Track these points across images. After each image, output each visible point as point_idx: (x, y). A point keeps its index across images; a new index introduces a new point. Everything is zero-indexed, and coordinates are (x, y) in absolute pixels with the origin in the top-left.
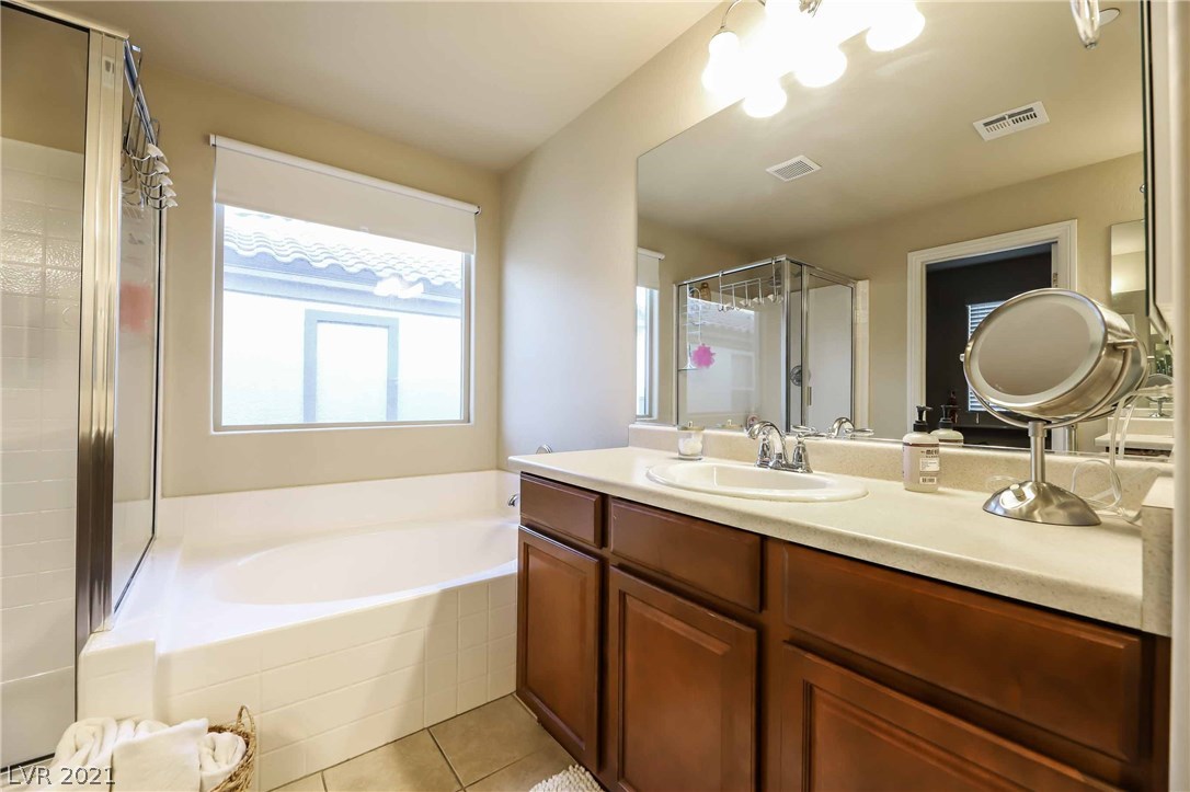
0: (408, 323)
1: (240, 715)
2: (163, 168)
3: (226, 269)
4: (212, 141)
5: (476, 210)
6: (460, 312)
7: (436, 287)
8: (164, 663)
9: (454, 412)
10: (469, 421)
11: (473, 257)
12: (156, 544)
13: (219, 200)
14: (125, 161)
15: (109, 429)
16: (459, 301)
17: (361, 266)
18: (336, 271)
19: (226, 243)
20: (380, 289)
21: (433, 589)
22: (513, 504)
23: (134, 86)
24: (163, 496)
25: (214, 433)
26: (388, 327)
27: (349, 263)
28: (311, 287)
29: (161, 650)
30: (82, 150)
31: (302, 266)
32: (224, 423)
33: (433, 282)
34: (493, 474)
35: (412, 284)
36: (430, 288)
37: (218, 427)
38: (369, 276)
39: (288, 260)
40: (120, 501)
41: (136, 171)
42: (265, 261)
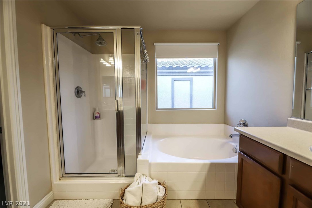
0: (195, 79)
1: (164, 182)
2: (147, 55)
3: (158, 71)
4: (155, 44)
5: (218, 44)
6: (212, 74)
7: (203, 68)
8: (150, 165)
9: (211, 106)
10: (215, 109)
11: (217, 59)
12: (148, 133)
13: (156, 58)
14: (141, 55)
15: (140, 107)
16: (212, 71)
17: (184, 65)
18: (178, 68)
19: (158, 65)
20: (189, 71)
21: (208, 162)
22: (231, 137)
23: (142, 38)
24: (148, 123)
25: (156, 110)
26: (190, 80)
27: (180, 65)
28: (172, 72)
29: (150, 162)
30: (134, 53)
31: (171, 68)
32: (158, 108)
33: (202, 66)
34: (223, 125)
35: (197, 68)
36: (202, 68)
37: (157, 109)
38: (186, 68)
39: (168, 67)
40: (143, 123)
41: (143, 57)
42: (164, 68)
